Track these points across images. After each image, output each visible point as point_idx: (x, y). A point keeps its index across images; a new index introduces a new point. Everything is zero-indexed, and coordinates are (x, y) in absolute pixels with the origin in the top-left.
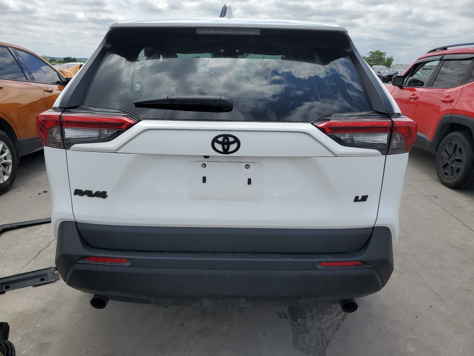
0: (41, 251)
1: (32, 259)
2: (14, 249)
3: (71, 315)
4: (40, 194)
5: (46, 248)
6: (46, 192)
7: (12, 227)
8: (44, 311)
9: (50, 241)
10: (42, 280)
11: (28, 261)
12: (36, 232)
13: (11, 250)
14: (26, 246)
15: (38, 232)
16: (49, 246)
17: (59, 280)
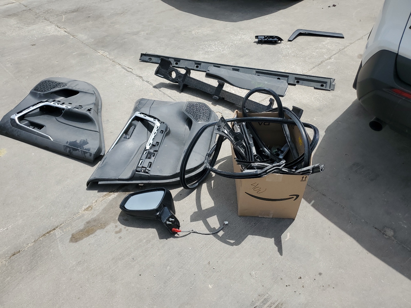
0: (324, 61)
1: (316, 66)
2: (305, 52)
3: (338, 122)
4: (329, 7)
5: (327, 59)
6: (335, 6)
7: (305, 33)
8: (320, 110)
9: (332, 54)
10: (322, 86)
11: (313, 66)
12: (322, 43)
13: (303, 53)
14: (313, 53)
15: (324, 43)
16: (330, 58)
17: (334, 90)
